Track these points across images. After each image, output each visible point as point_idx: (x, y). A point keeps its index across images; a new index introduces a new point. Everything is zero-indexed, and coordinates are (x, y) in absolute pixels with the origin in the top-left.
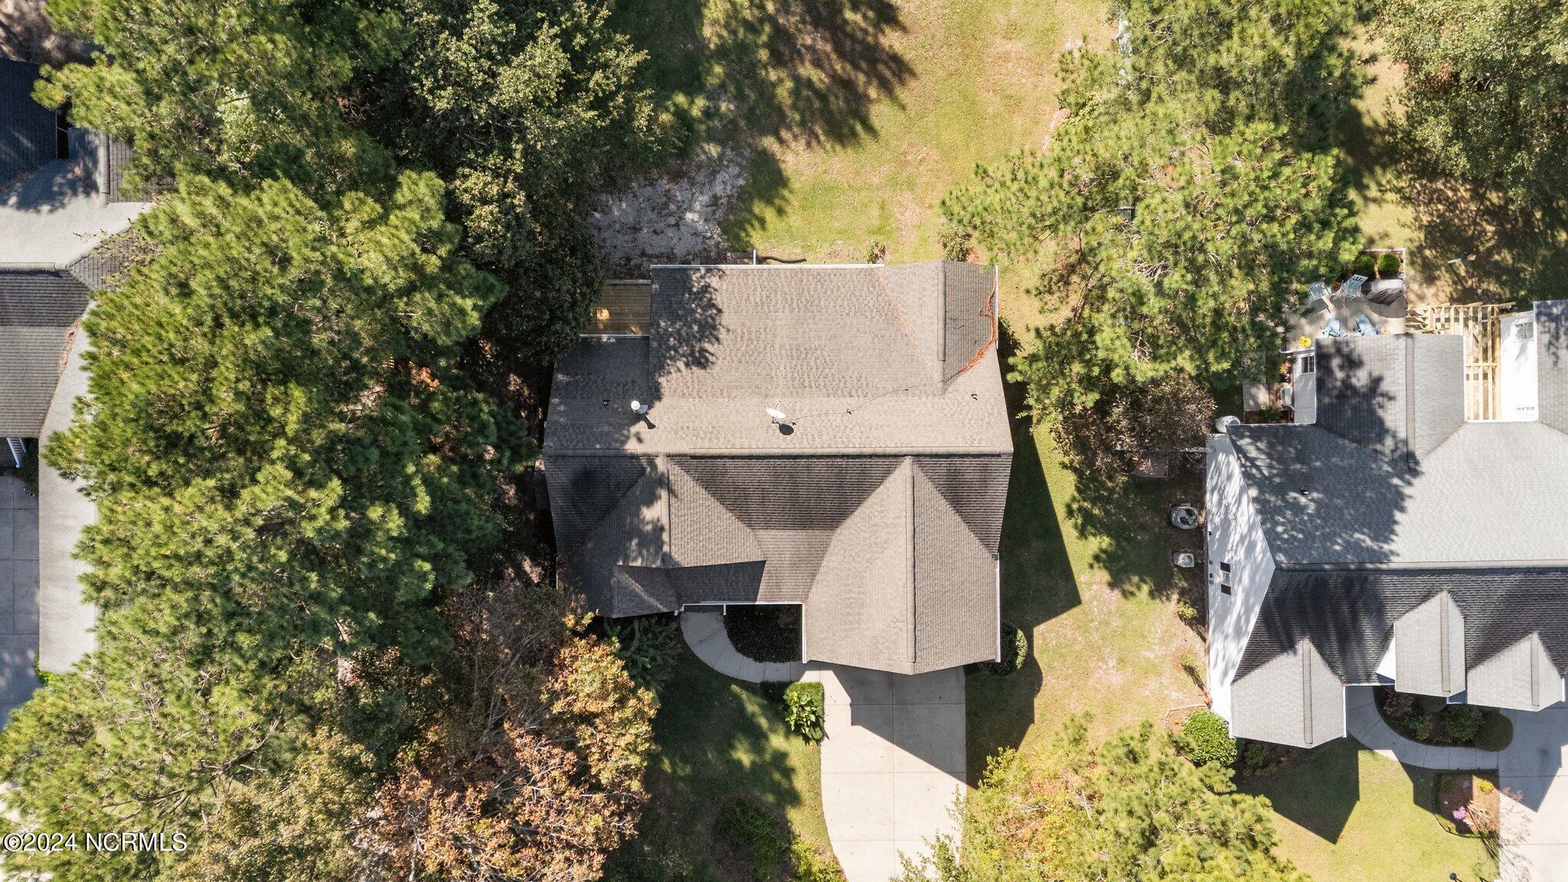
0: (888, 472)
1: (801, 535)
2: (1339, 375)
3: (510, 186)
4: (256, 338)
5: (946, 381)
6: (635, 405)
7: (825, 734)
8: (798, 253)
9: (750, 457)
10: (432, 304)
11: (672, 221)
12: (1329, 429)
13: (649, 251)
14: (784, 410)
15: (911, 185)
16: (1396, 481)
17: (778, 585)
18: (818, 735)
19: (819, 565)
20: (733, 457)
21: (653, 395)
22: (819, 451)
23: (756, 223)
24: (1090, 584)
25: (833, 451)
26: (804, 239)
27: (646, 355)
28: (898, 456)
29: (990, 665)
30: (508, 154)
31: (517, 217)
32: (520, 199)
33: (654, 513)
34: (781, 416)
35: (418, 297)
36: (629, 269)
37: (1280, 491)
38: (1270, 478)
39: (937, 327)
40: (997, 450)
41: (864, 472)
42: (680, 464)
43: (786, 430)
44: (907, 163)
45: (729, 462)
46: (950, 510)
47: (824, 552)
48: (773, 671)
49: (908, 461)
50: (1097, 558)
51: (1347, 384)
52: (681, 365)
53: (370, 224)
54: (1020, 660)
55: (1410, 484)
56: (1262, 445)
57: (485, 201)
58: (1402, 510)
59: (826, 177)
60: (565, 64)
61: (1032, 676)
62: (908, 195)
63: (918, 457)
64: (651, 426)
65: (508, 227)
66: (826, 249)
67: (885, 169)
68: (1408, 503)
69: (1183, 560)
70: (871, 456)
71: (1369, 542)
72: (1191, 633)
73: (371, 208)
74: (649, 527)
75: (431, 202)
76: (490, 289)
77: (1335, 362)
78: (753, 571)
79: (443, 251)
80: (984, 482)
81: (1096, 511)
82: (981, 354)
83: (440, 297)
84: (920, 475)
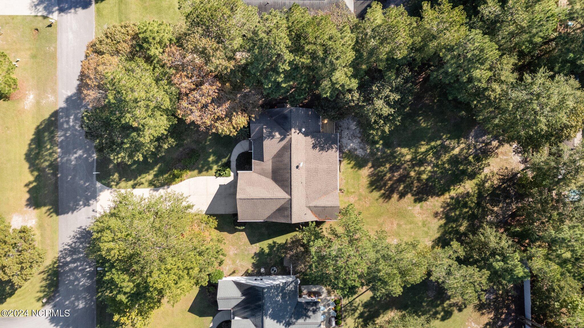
0: (287, 192)
1: (270, 170)
2: (311, 309)
3: (356, 102)
4: (321, 54)
5: (309, 207)
6: (304, 130)
7: (217, 177)
8: (342, 170)
9: (291, 158)
10: (328, 86)
11: (350, 138)
12: (297, 304)
13: (343, 132)
14: (302, 167)
15: (359, 200)
16: (284, 322)
17: (257, 165)
18: (217, 175)
19: (263, 175)
20: (291, 154)
21: (306, 134)
22: (292, 175)
23: (349, 162)
24: (256, 246)
25: (292, 179)
26: (346, 172)
27: (316, 132)
28: (291, 195)
29: (237, 219)
30: (363, 102)
31: (348, 103)
32: (353, 104)
33: (277, 135)
34: (301, 165)
35: (330, 82)
36: (338, 127)
37: (282, 291)
38: (285, 289)
39: (323, 205)
40: (292, 219)
41: (287, 186)
42: (289, 141)
43: (297, 167)
44: (365, 198)
45: (289, 153)
46: (277, 208)
47: (266, 177)
48: (233, 164)
49: (290, 197)
50: (263, 249)
51: (309, 310)
52: (313, 142)
53: (346, 74)
54: (237, 227)
55: (283, 325)
56: (293, 289)
57: (352, 96)
58: (277, 322)
59: (361, 178)
60: (384, 115)
61: (232, 231)
62: (357, 199)
63: (291, 200)
64: (298, 134)
65: (346, 101)
66: (343, 178)
67: (364, 193)
68: (278, 324)
69: (262, 270)
70: (291, 188)
71: (269, 312)
72: (243, 272)
73: (349, 74)
74: (274, 134)
75: (351, 86)
76: (332, 98)
77: (314, 308)
78: (261, 158)
79: (340, 88)
80: (284, 216)
81: (275, 249)
82: (316, 216)
83: (330, 88)
84: (286, 200)
